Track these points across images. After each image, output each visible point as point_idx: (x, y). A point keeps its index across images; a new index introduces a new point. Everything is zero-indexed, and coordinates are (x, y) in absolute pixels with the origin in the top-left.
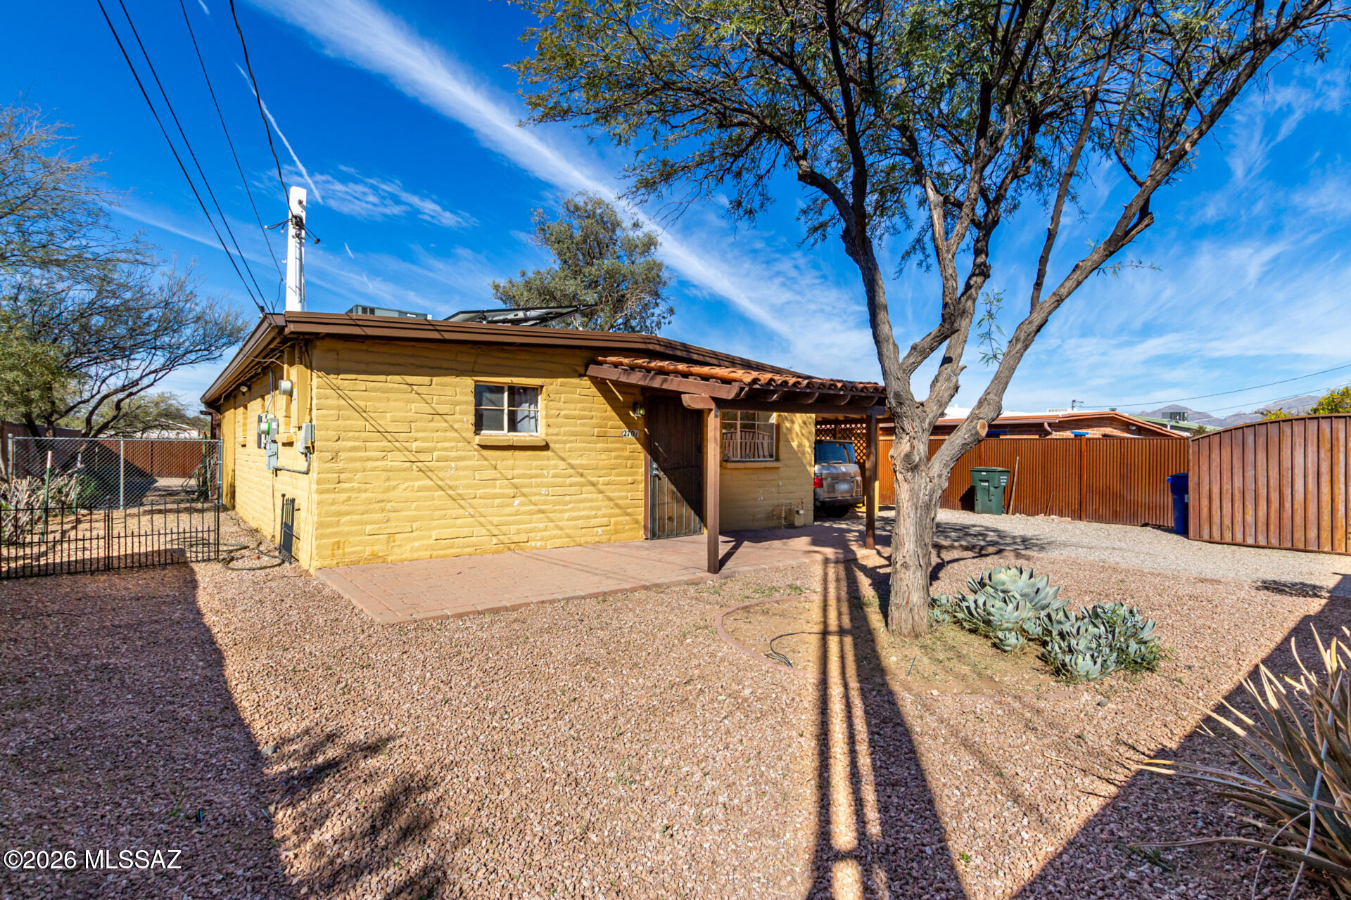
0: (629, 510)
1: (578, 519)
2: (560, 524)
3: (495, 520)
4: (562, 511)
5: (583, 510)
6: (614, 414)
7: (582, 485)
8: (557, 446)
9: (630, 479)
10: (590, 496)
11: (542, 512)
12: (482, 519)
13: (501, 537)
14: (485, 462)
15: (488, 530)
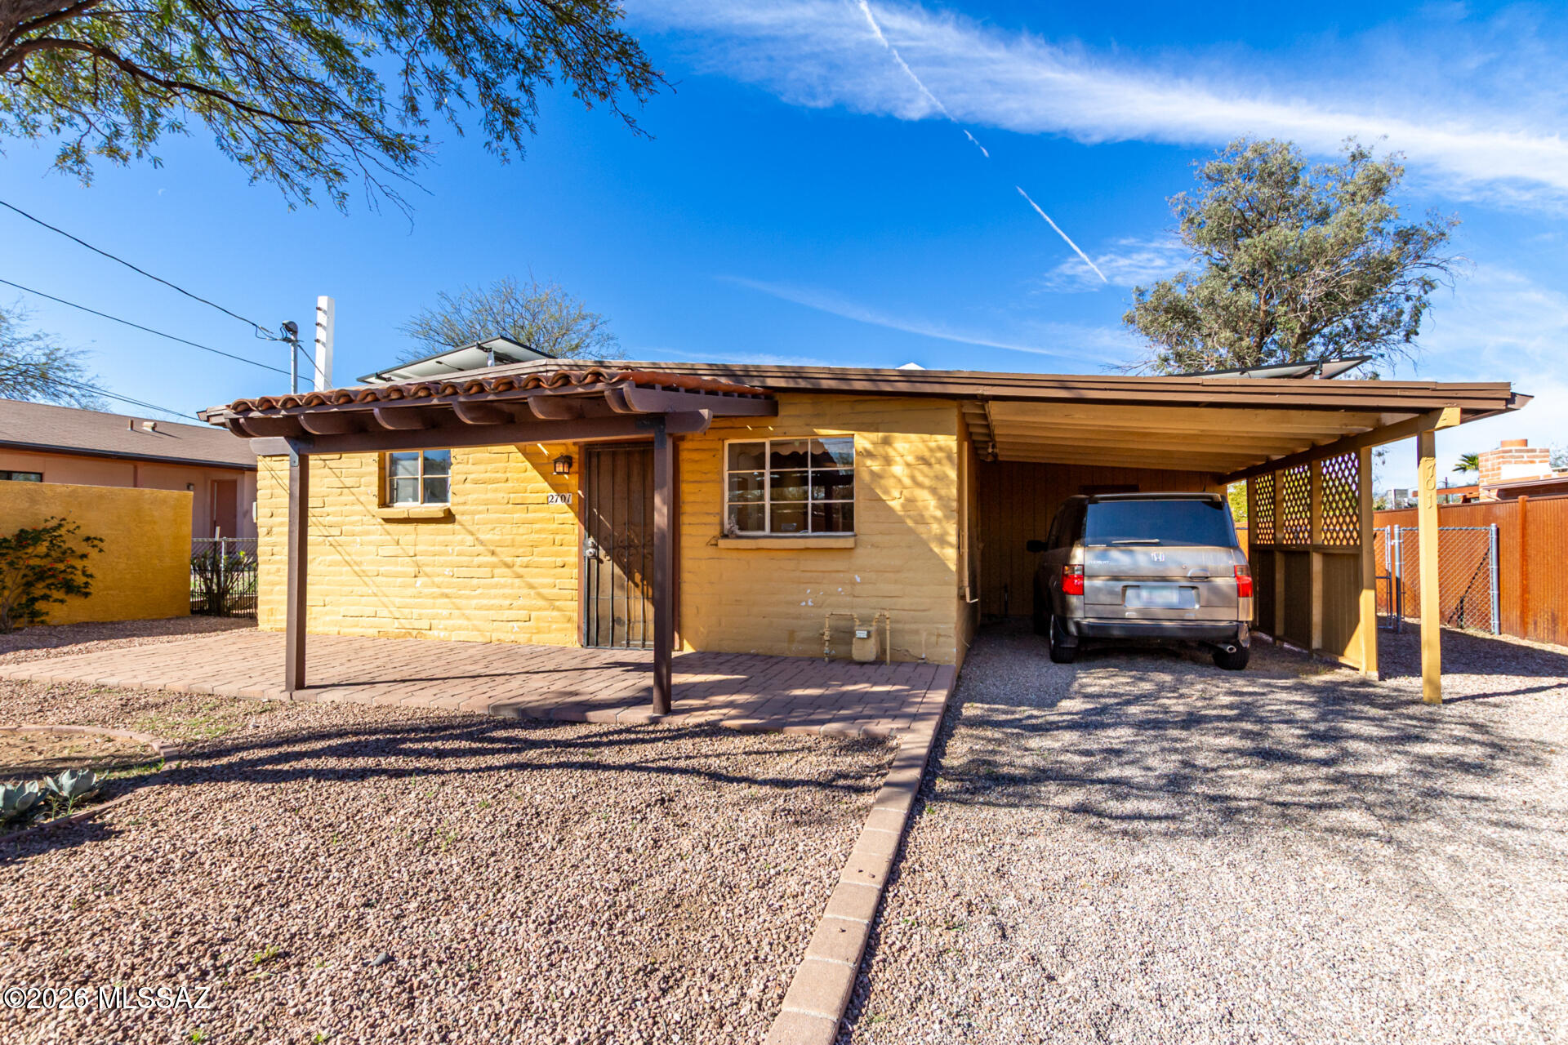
0: (557, 603)
1: (489, 608)
2: (467, 612)
3: (398, 601)
4: (468, 597)
5: (495, 597)
6: (535, 473)
7: (494, 566)
8: (464, 517)
9: (560, 561)
10: (502, 580)
11: (447, 596)
12: (385, 599)
13: (403, 621)
14: (388, 537)
15: (391, 612)
